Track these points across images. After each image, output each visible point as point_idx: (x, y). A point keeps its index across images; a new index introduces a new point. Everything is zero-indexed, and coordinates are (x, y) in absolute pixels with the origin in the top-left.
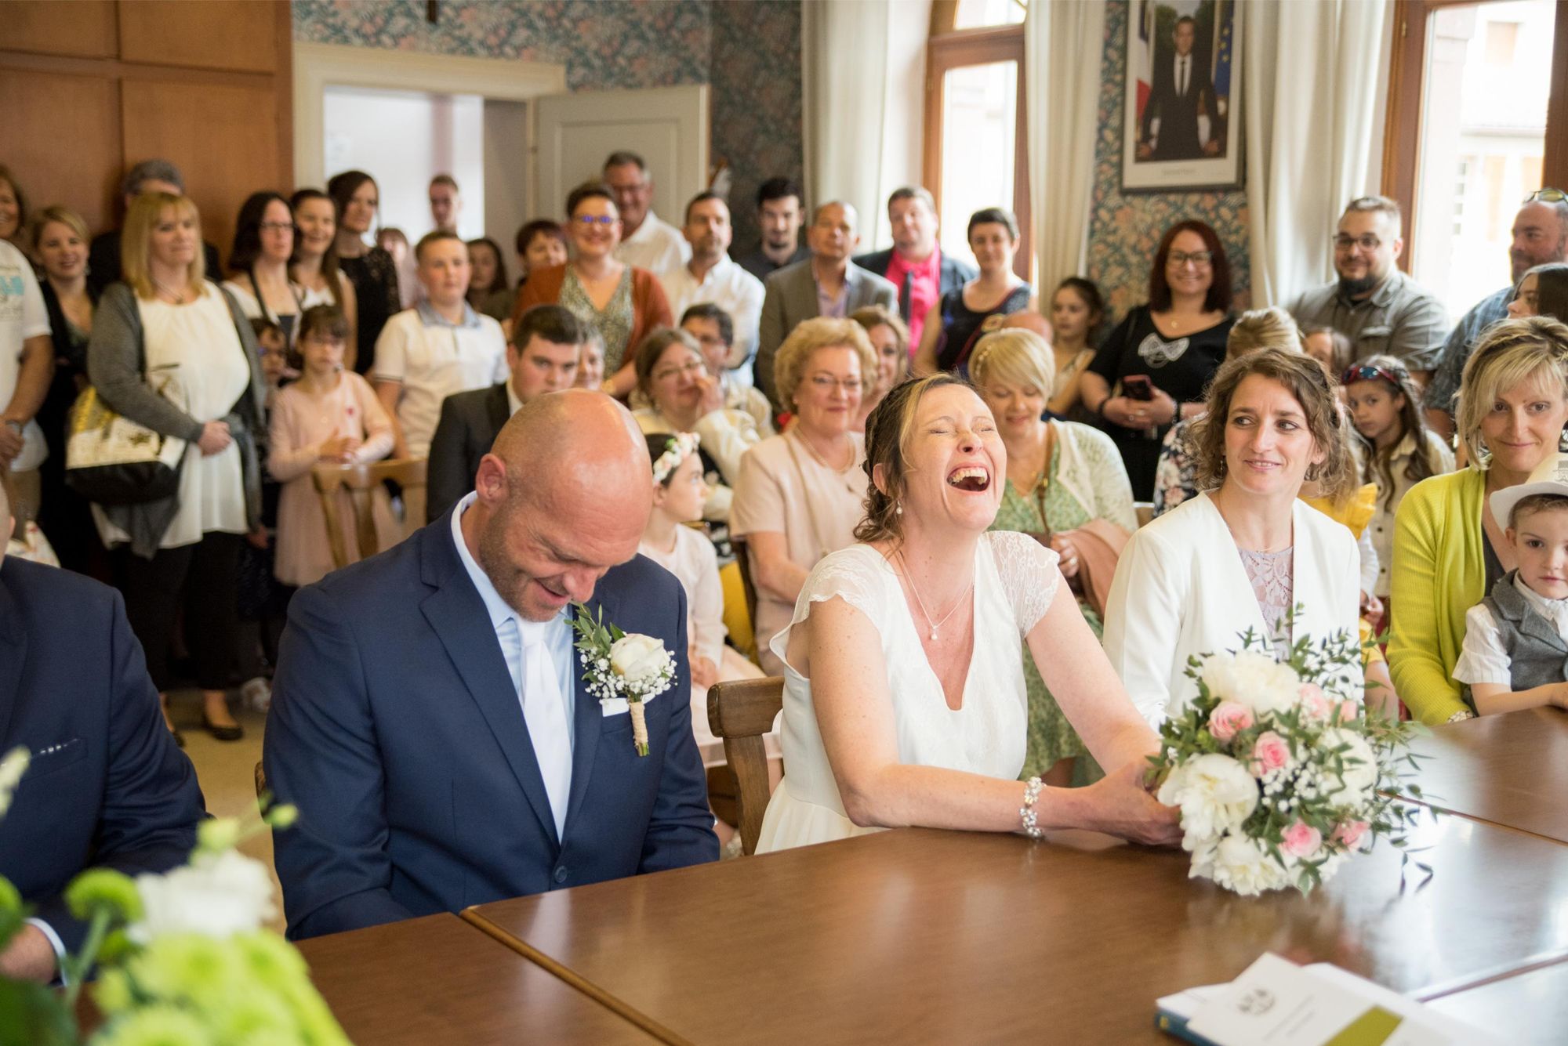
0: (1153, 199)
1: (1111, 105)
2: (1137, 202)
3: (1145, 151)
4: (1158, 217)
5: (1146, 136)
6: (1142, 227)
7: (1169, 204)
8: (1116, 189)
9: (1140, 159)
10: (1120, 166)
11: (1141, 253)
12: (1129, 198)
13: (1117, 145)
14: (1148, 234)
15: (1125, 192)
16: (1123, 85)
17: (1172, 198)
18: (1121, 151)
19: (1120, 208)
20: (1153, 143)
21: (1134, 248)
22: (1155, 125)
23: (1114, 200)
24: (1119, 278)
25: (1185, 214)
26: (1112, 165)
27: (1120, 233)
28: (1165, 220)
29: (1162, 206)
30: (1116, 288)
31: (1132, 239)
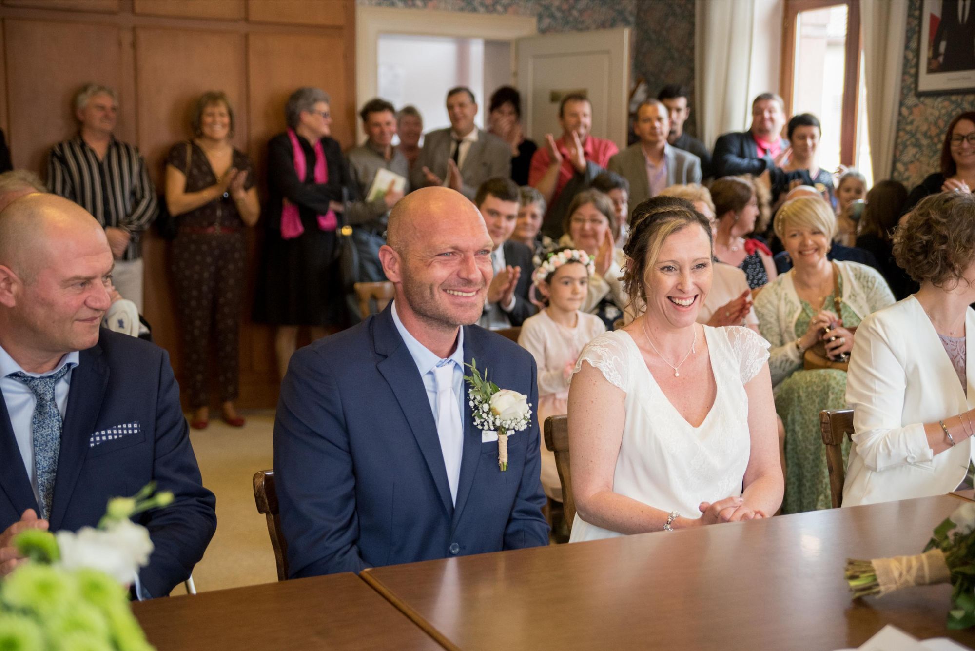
0: (940, 99)
1: (912, 33)
2: (929, 101)
3: (935, 65)
4: (943, 111)
5: (935, 54)
6: (931, 119)
7: (952, 102)
8: (913, 92)
9: (930, 71)
10: (916, 76)
11: (931, 138)
12: (922, 99)
13: (914, 61)
14: (936, 124)
15: (920, 95)
16: (920, 19)
17: (954, 98)
18: (917, 66)
19: (916, 106)
20: (941, 59)
21: (925, 134)
22: (943, 46)
23: (911, 100)
24: (914, 156)
25: (962, 109)
26: (911, 76)
27: (915, 123)
28: (949, 115)
29: (946, 103)
30: (912, 162)
31: (924, 128)
